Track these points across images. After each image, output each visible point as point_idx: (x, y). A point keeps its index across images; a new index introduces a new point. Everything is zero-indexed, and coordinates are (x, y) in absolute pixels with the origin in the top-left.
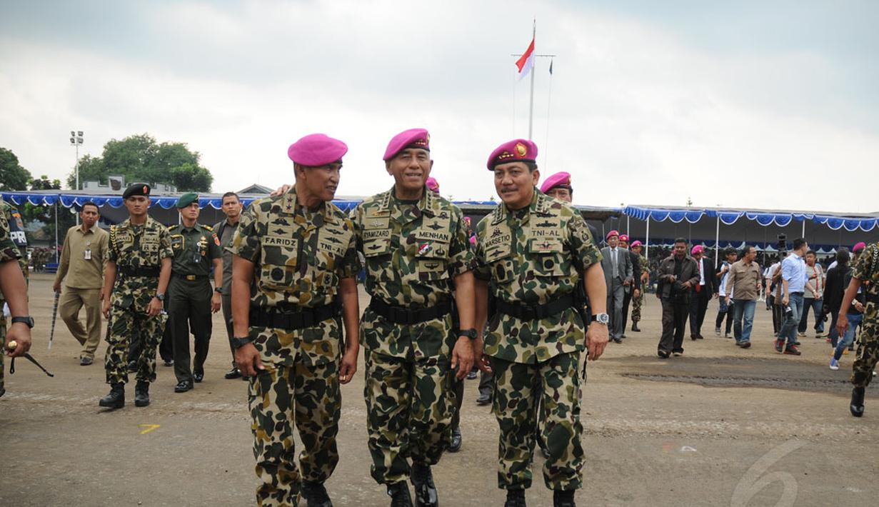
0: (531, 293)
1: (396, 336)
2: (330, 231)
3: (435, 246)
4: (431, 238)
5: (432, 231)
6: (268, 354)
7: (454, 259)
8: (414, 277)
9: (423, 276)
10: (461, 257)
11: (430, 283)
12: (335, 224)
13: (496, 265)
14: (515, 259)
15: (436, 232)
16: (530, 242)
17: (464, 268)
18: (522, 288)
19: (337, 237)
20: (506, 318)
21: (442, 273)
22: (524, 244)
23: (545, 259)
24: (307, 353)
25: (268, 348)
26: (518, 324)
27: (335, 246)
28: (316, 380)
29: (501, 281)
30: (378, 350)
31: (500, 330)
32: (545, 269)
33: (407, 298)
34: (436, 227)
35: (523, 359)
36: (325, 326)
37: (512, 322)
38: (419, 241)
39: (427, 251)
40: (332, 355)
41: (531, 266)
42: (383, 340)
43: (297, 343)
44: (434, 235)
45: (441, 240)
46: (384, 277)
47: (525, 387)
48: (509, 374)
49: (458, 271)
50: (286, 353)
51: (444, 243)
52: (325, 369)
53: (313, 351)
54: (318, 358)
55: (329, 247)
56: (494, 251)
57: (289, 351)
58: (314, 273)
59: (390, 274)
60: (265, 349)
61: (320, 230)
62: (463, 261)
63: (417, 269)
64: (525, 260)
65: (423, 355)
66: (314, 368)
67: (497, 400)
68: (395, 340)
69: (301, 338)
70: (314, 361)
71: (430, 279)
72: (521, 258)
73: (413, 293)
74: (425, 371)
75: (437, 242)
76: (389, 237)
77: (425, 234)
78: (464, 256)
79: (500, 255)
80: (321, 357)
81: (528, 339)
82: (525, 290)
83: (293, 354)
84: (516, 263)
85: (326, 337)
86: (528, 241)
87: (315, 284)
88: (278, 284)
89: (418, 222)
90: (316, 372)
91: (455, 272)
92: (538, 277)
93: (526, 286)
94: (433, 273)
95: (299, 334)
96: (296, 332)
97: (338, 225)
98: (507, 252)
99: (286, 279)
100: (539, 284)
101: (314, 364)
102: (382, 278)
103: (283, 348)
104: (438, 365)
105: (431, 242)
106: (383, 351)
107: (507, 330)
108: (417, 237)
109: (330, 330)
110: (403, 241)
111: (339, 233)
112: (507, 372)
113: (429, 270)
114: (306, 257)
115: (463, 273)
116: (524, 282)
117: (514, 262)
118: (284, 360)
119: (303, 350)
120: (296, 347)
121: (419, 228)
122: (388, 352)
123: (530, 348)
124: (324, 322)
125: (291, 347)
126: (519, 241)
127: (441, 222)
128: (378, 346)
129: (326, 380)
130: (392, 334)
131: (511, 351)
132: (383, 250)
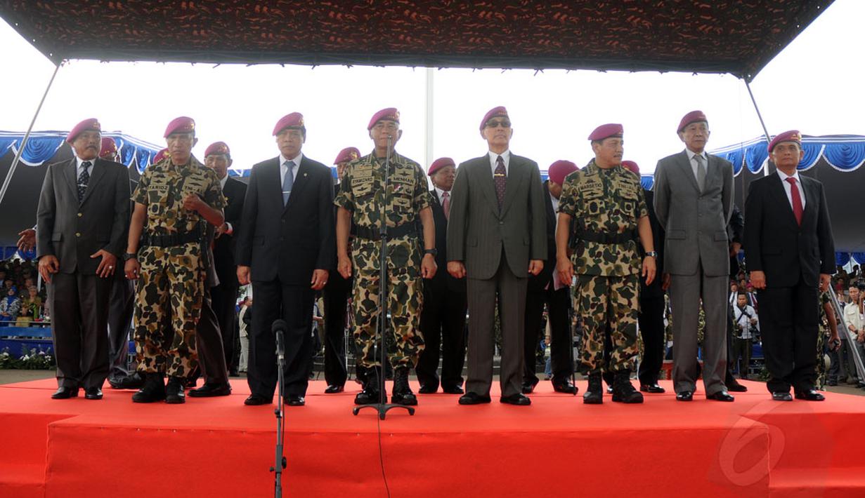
0: (615, 224)
1: (376, 255)
2: (194, 178)
3: (405, 187)
4: (402, 181)
5: (402, 177)
6: (147, 264)
7: (418, 198)
8: (389, 208)
9: (396, 207)
10: (423, 196)
11: (401, 213)
12: (198, 174)
13: (590, 202)
14: (606, 200)
15: (406, 177)
16: (617, 191)
17: (426, 205)
18: (610, 220)
19: (199, 182)
20: (591, 245)
21: (409, 208)
22: (613, 191)
23: (626, 203)
24: (173, 263)
25: (148, 260)
26: (601, 248)
27: (196, 188)
28: (179, 283)
29: (593, 214)
30: (366, 268)
31: (586, 254)
32: (626, 210)
33: (384, 223)
34: (404, 174)
35: (607, 273)
36: (187, 246)
37: (596, 247)
38: (394, 183)
39: (400, 189)
40: (191, 267)
41: (617, 207)
42: (368, 260)
43: (166, 256)
44: (404, 180)
45: (409, 183)
46: (368, 209)
47: (603, 295)
48: (592, 284)
49: (421, 207)
50: (159, 263)
51: (411, 185)
52: (185, 275)
53: (177, 263)
54: (180, 268)
55: (190, 189)
56: (590, 192)
57: (161, 262)
58: (179, 206)
59: (372, 207)
60: (146, 261)
61: (187, 178)
62: (426, 200)
63: (392, 202)
64: (613, 202)
65: (394, 266)
66: (177, 274)
67: (582, 304)
68: (376, 257)
69: (169, 253)
70: (177, 269)
71: (400, 211)
72: (611, 200)
73: (388, 220)
74: (399, 279)
75: (407, 184)
76: (373, 181)
77: (398, 179)
78: (426, 196)
79: (595, 196)
80: (182, 267)
81: (610, 258)
82: (612, 221)
83: (163, 264)
84: (606, 203)
85: (187, 253)
86: (616, 190)
87: (180, 213)
88: (156, 215)
89: (392, 171)
90: (178, 277)
91: (419, 208)
92: (622, 214)
93: (613, 219)
94: (403, 207)
95: (168, 251)
96: (166, 249)
97: (201, 174)
98: (601, 194)
99: (160, 211)
100: (621, 219)
101: (176, 271)
102: (366, 210)
103: (157, 260)
104: (408, 273)
105: (402, 184)
106: (369, 268)
107: (592, 254)
108: (392, 180)
109: (191, 249)
110: (383, 184)
111: (200, 180)
112: (591, 282)
113: (400, 204)
114: (174, 196)
115: (425, 208)
116: (612, 216)
117: (605, 202)
118: (157, 268)
119: (170, 261)
120: (166, 259)
121: (393, 175)
122: (373, 267)
123: (611, 265)
124: (188, 244)
125: (162, 259)
126: (609, 188)
127: (407, 171)
128: (366, 264)
129: (185, 283)
130: (373, 254)
131: (596, 268)
132: (369, 190)
